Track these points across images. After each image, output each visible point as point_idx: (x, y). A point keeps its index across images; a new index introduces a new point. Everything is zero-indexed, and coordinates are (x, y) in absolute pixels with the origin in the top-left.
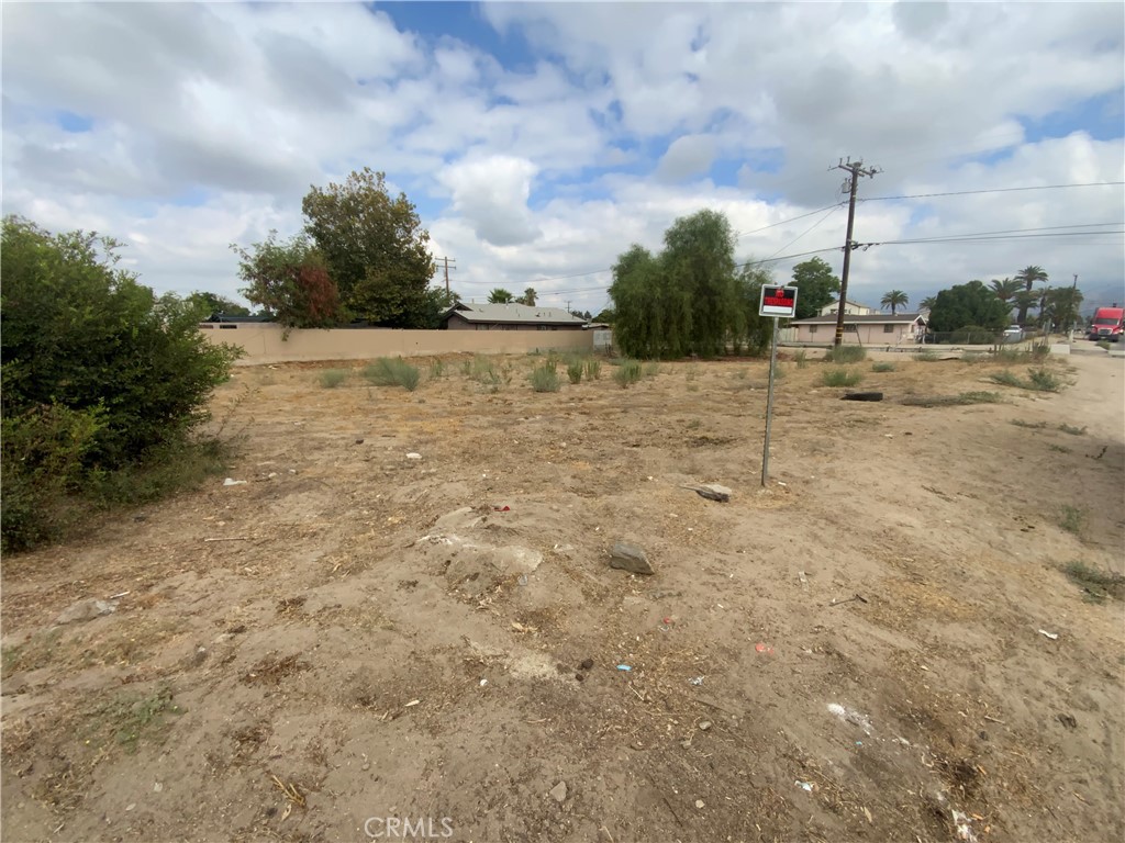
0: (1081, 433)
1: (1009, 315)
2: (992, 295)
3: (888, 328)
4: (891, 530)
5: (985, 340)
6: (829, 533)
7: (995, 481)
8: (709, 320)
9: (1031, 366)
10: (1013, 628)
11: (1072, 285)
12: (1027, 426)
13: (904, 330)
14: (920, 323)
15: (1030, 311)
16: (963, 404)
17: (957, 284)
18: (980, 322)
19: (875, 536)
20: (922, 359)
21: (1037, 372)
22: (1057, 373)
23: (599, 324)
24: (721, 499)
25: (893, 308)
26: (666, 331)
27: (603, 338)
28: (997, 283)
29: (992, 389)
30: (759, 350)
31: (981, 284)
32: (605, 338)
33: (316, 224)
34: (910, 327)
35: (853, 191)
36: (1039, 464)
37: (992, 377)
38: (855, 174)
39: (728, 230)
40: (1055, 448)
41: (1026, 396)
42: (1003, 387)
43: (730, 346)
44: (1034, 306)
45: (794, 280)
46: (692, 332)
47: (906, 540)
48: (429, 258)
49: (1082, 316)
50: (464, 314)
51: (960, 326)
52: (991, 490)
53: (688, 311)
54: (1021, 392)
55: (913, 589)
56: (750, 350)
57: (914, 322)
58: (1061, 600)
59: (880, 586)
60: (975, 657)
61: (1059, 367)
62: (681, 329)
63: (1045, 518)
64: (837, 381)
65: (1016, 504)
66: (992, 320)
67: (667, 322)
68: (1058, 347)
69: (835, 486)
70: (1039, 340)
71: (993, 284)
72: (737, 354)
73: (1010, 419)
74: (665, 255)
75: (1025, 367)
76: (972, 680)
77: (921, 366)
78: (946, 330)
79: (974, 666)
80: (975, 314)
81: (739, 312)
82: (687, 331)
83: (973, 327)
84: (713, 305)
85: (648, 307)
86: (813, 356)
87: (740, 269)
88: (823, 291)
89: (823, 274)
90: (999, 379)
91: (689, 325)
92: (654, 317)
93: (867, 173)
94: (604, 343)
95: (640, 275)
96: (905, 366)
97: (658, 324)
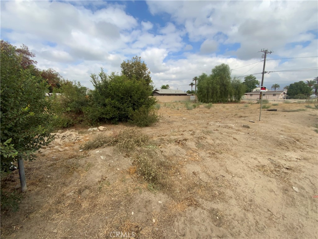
1: (312, 91)
2: (306, 85)
3: (274, 95)
4: (285, 126)
5: (305, 98)
6: (275, 125)
8: (224, 93)
10: (305, 134)
12: (312, 115)
13: (279, 95)
14: (284, 93)
16: (298, 111)
17: (296, 82)
18: (303, 93)
19: (282, 126)
20: (285, 103)
21: (317, 105)
23: (191, 94)
24: (253, 122)
25: (275, 89)
26: (212, 96)
28: (308, 81)
29: (305, 109)
30: (238, 101)
31: (303, 82)
32: (193, 98)
35: (265, 58)
38: (266, 53)
39: (229, 69)
41: (313, 110)
42: (308, 108)
43: (229, 100)
45: (244, 81)
47: (288, 127)
48: (151, 78)
50: (158, 92)
51: (297, 94)
52: (303, 123)
53: (219, 90)
55: (289, 130)
57: (282, 93)
58: (312, 133)
59: (284, 130)
62: (216, 95)
63: (312, 126)
64: (264, 107)
66: (307, 92)
67: (213, 93)
71: (307, 82)
72: (231, 102)
73: (308, 114)
74: (211, 75)
75: (314, 104)
76: (298, 136)
78: (292, 95)
80: (301, 90)
81: (233, 91)
82: (218, 96)
83: (301, 94)
84: (225, 89)
85: (208, 89)
86: (253, 102)
87: (233, 79)
88: (253, 84)
89: (253, 79)
90: (306, 107)
91: (219, 94)
92: (209, 92)
93: (269, 53)
94: (194, 99)
95: (205, 81)
96: (281, 104)
97: (210, 94)
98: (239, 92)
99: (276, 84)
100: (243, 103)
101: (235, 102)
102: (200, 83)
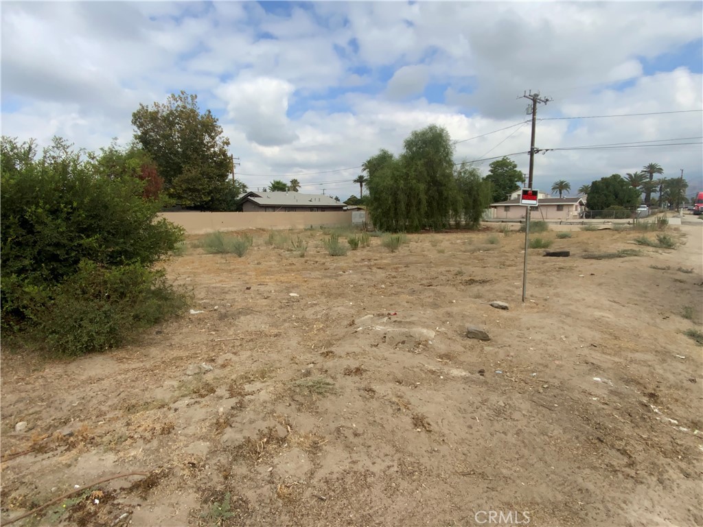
0: (691, 272)
1: (639, 198)
2: (628, 184)
3: (560, 208)
4: (599, 319)
5: (625, 216)
6: (569, 320)
7: (646, 297)
8: (438, 204)
9: (657, 233)
10: (664, 355)
11: (680, 176)
12: (659, 269)
13: (570, 209)
14: (581, 204)
15: (653, 195)
16: (620, 257)
18: (621, 203)
19: (592, 321)
20: (587, 230)
21: (662, 237)
22: (674, 237)
23: (356, 207)
24: (504, 308)
25: (561, 193)
26: (408, 212)
27: (360, 217)
28: (630, 175)
29: (636, 248)
30: (473, 224)
31: (620, 176)
32: (361, 217)
33: (142, 133)
34: (574, 206)
35: (534, 113)
36: (668, 288)
37: (635, 240)
38: (535, 102)
39: (449, 140)
40: (676, 280)
41: (657, 252)
42: (642, 246)
43: (452, 222)
44: (655, 191)
45: (490, 173)
46: (426, 213)
47: (607, 323)
48: (231, 158)
49: (688, 197)
50: (256, 200)
51: (608, 206)
52: (644, 301)
53: (423, 197)
54: (654, 249)
55: (616, 342)
56: (467, 224)
57: (577, 203)
58: (685, 345)
59: (601, 341)
60: (650, 363)
61: (675, 234)
62: (418, 210)
63: (674, 314)
64: (537, 245)
65: (658, 307)
66: (628, 202)
67: (408, 205)
68: (673, 221)
69: (562, 301)
70: (661, 215)
71: (627, 176)
72: (458, 228)
73: (649, 265)
74: (404, 157)
75: (655, 234)
76: (649, 370)
77: (588, 234)
78: (598, 209)
79: (650, 366)
80: (616, 197)
81: (459, 198)
82: (422, 211)
83: (616, 207)
84: (441, 193)
85: (395, 194)
86: (512, 228)
87: (458, 167)
88: (512, 181)
89: (510, 169)
90: (639, 242)
91: (424, 207)
92: (399, 202)
93: (543, 101)
94: (361, 220)
95: (388, 172)
96: (578, 234)
97: (403, 206)
98: (475, 201)
99: (562, 180)
100: (487, 229)
101: (468, 228)
102: (375, 176)
